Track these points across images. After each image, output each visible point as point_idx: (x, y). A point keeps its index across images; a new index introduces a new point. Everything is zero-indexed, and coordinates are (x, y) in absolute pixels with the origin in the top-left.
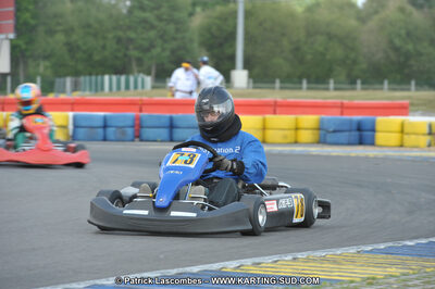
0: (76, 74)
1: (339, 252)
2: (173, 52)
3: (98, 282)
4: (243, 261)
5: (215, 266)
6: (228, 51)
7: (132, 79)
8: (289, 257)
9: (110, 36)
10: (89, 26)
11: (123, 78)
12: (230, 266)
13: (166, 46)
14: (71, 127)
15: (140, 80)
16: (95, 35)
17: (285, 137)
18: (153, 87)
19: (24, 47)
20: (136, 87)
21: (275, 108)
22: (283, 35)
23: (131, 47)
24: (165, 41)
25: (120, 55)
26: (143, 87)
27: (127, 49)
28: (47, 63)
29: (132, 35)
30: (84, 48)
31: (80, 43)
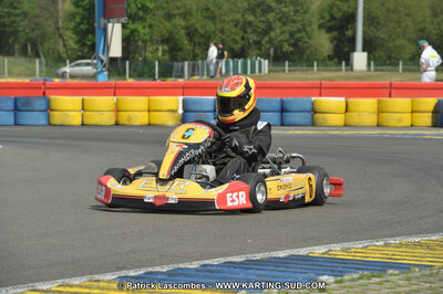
0: (194, 58)
1: (434, 238)
2: (292, 34)
3: (181, 266)
4: (332, 246)
5: (303, 252)
6: (349, 33)
7: (249, 62)
8: (382, 243)
9: (227, 18)
10: (207, 9)
11: (240, 62)
12: (318, 251)
13: (285, 28)
14: (181, 111)
15: (257, 63)
16: (213, 19)
17: (400, 120)
18: (270, 71)
19: (142, 31)
20: (253, 71)
21: (391, 90)
22: (407, 15)
23: (249, 30)
24: (284, 24)
25: (238, 38)
26: (260, 71)
27: (245, 32)
28: (166, 47)
29: (251, 18)
30: (202, 32)
31: (198, 26)
